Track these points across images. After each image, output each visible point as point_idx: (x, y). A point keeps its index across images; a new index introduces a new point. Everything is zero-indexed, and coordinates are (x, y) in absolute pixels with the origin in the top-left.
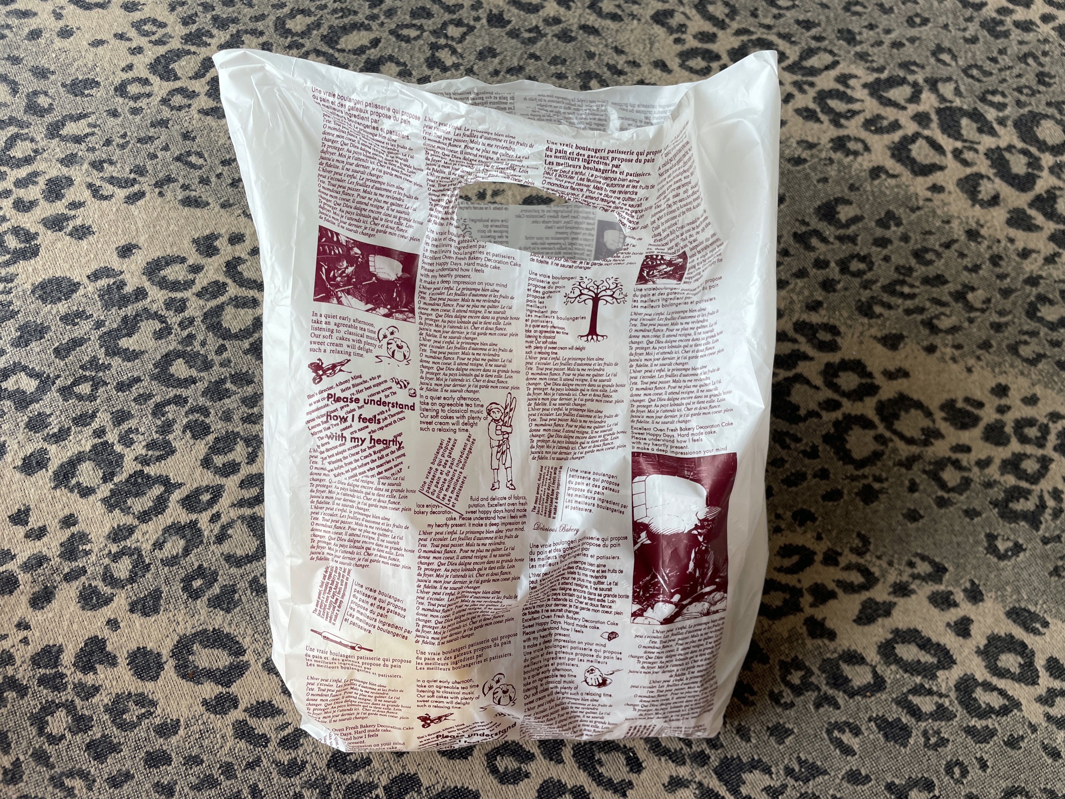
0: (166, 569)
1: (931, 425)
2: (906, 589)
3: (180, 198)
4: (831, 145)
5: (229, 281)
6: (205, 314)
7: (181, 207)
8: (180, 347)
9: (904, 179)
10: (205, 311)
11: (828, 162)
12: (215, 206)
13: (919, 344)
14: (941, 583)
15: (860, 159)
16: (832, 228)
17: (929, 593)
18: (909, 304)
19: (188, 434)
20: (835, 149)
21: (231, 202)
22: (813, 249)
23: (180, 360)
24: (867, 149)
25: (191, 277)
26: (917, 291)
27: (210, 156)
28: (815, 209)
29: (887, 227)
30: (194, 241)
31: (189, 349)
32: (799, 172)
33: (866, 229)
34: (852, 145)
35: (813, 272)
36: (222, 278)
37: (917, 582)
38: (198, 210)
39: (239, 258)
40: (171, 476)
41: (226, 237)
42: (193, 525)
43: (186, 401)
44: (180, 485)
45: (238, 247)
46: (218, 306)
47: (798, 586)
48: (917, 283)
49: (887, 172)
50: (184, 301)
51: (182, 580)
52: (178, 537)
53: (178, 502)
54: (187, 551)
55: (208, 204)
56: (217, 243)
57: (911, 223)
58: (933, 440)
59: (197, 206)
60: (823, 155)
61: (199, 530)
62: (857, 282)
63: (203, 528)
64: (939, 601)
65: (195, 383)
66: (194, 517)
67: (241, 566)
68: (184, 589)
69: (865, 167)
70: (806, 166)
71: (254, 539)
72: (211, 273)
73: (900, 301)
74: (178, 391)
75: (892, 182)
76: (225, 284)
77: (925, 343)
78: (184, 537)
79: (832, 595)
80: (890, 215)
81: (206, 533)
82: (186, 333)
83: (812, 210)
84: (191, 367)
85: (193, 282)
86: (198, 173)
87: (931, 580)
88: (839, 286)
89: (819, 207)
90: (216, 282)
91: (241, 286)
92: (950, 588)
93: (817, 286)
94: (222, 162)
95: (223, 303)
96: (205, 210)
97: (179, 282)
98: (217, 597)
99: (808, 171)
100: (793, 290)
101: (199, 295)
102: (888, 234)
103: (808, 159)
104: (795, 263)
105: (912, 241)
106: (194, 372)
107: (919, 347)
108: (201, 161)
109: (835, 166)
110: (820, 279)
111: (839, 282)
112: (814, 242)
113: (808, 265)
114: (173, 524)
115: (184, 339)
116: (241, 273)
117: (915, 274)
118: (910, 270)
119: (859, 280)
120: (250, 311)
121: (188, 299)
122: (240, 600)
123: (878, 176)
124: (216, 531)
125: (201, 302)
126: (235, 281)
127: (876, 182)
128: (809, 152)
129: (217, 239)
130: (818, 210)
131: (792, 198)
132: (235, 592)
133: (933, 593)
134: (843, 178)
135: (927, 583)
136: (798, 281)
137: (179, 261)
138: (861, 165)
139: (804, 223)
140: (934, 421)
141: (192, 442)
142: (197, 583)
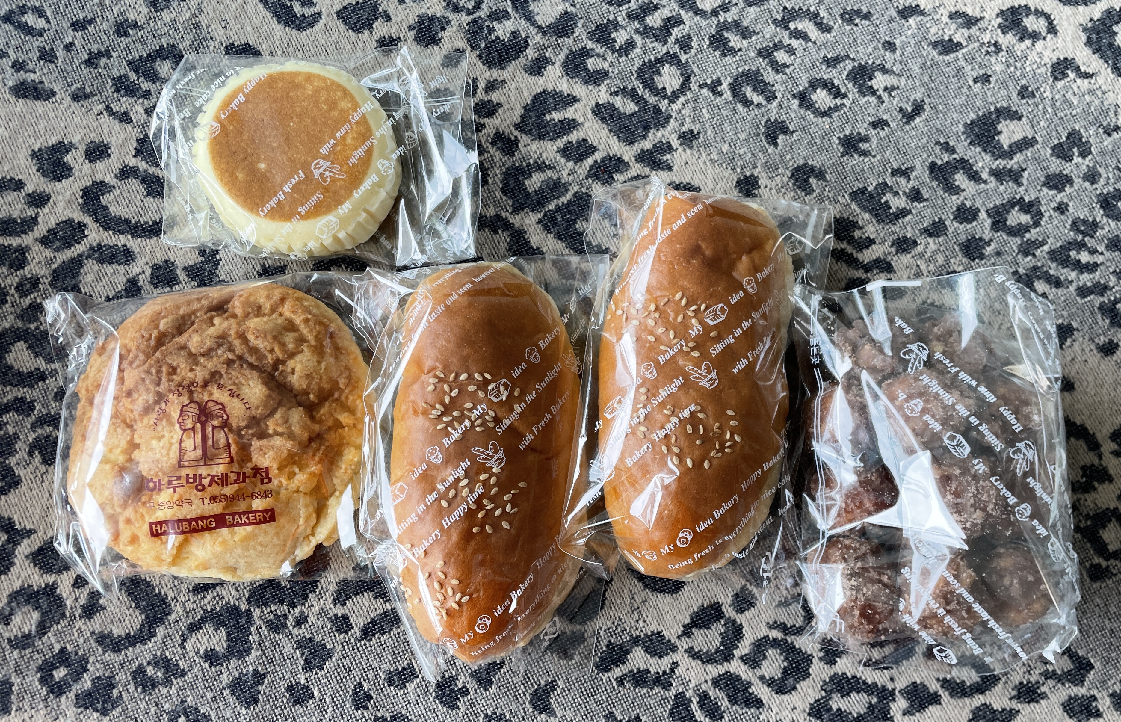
0: (16, 653)
1: (1096, 461)
2: (1034, 692)
3: (11, 84)
4: (1000, 20)
5: (88, 220)
6: (54, 271)
7: (13, 99)
8: (19, 324)
9: (1100, 80)
10: (54, 266)
11: (993, 48)
12: (63, 97)
13: (1092, 340)
14: (1083, 685)
15: (1040, 45)
16: (988, 157)
17: (1064, 698)
18: (1086, 279)
19: (37, 458)
20: (1004, 29)
21: (88, 90)
22: (957, 190)
23: (21, 345)
24: (1052, 29)
25: (31, 212)
26: (1100, 259)
27: (55, 13)
28: (966, 125)
29: (1069, 159)
30: (35, 155)
31: (32, 326)
32: (948, 64)
33: (1038, 160)
34: (1031, 23)
35: (952, 226)
36: (78, 216)
37: (1051, 683)
38: (38, 103)
39: (102, 183)
40: (16, 518)
41: (83, 148)
42: (50, 590)
43: (31, 407)
44: (29, 533)
45: (100, 166)
46: (72, 260)
47: (890, 686)
48: (1101, 248)
49: (1077, 69)
50: (22, 251)
51: (40, 669)
52: (30, 607)
53: (27, 557)
54: (42, 629)
55: (53, 94)
56: (68, 159)
57: (1102, 153)
58: (1096, 484)
59: (37, 98)
60: (986, 38)
61: (59, 598)
62: (1015, 242)
63: (64, 595)
64: (1077, 709)
65: (44, 380)
66: (50, 579)
67: (120, 651)
68: (43, 681)
69: (1046, 60)
70: (959, 54)
71: (137, 613)
72: (61, 205)
73: (1073, 275)
74: (20, 392)
75: (1084, 84)
76: (82, 226)
77: (1102, 340)
78: (37, 608)
79: (935, 699)
80: (1075, 138)
81: (68, 603)
82: (27, 301)
83: (961, 128)
84: (36, 355)
85: (34, 220)
86: (38, 42)
87: (1069, 681)
88: (989, 250)
89: (972, 122)
90: (69, 222)
91: (106, 228)
92: (1093, 692)
93: (957, 249)
94: (73, 25)
95: (80, 255)
96: (49, 105)
97: (14, 221)
98: (88, 694)
99: (962, 63)
100: (921, 255)
101: (45, 241)
102: (1068, 168)
103: (965, 43)
104: (927, 213)
105: (1102, 181)
106: (42, 364)
107: (1093, 346)
108: (41, 23)
109: (1002, 56)
110: (963, 238)
111: (989, 244)
112: (960, 179)
113: (948, 217)
114: (22, 588)
115: (25, 311)
116: (105, 208)
117: (1099, 233)
118: (1094, 225)
119: (1018, 240)
120: (121, 268)
121: (28, 249)
122: (120, 697)
123: (1065, 75)
124: (82, 601)
125: (48, 253)
126: (97, 221)
127: (1060, 84)
128: (966, 32)
129: (68, 151)
130: (970, 127)
131: (934, 107)
132: (112, 686)
133: (1070, 698)
134: (1012, 76)
135: (1063, 684)
136: (931, 240)
137: (13, 187)
138: (1041, 56)
139: (948, 148)
140: (1100, 457)
141: (43, 468)
142: (60, 673)
